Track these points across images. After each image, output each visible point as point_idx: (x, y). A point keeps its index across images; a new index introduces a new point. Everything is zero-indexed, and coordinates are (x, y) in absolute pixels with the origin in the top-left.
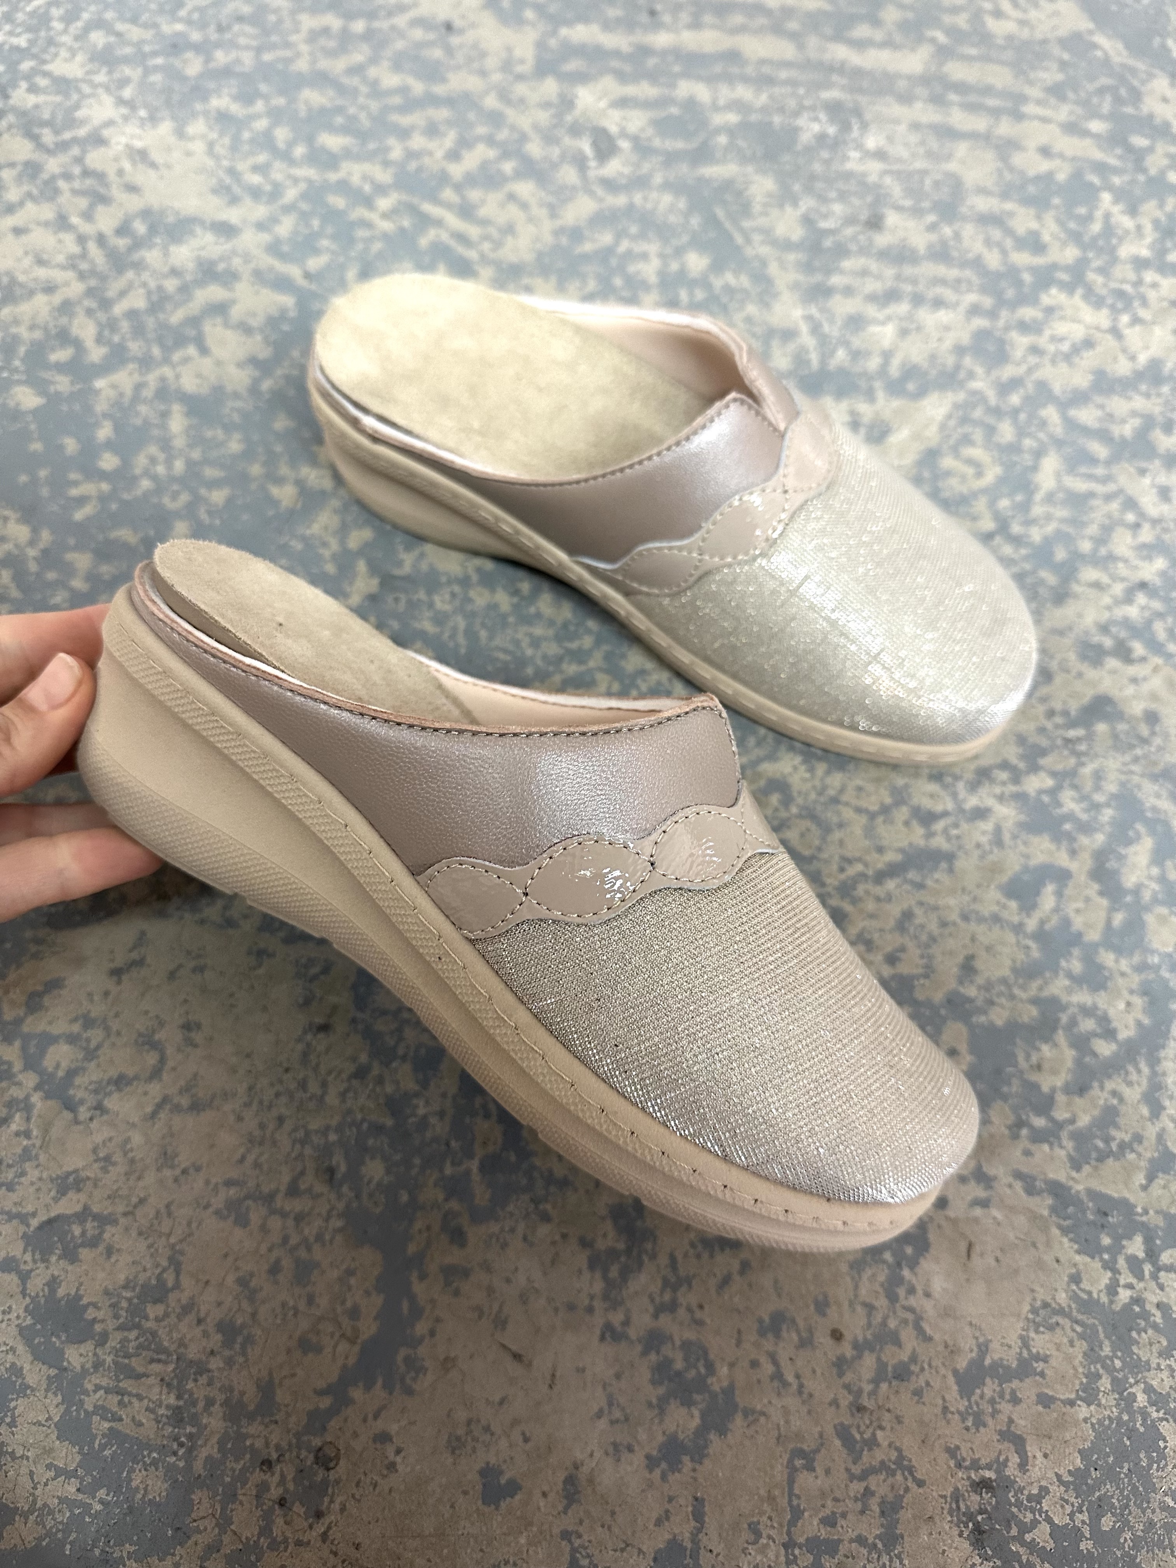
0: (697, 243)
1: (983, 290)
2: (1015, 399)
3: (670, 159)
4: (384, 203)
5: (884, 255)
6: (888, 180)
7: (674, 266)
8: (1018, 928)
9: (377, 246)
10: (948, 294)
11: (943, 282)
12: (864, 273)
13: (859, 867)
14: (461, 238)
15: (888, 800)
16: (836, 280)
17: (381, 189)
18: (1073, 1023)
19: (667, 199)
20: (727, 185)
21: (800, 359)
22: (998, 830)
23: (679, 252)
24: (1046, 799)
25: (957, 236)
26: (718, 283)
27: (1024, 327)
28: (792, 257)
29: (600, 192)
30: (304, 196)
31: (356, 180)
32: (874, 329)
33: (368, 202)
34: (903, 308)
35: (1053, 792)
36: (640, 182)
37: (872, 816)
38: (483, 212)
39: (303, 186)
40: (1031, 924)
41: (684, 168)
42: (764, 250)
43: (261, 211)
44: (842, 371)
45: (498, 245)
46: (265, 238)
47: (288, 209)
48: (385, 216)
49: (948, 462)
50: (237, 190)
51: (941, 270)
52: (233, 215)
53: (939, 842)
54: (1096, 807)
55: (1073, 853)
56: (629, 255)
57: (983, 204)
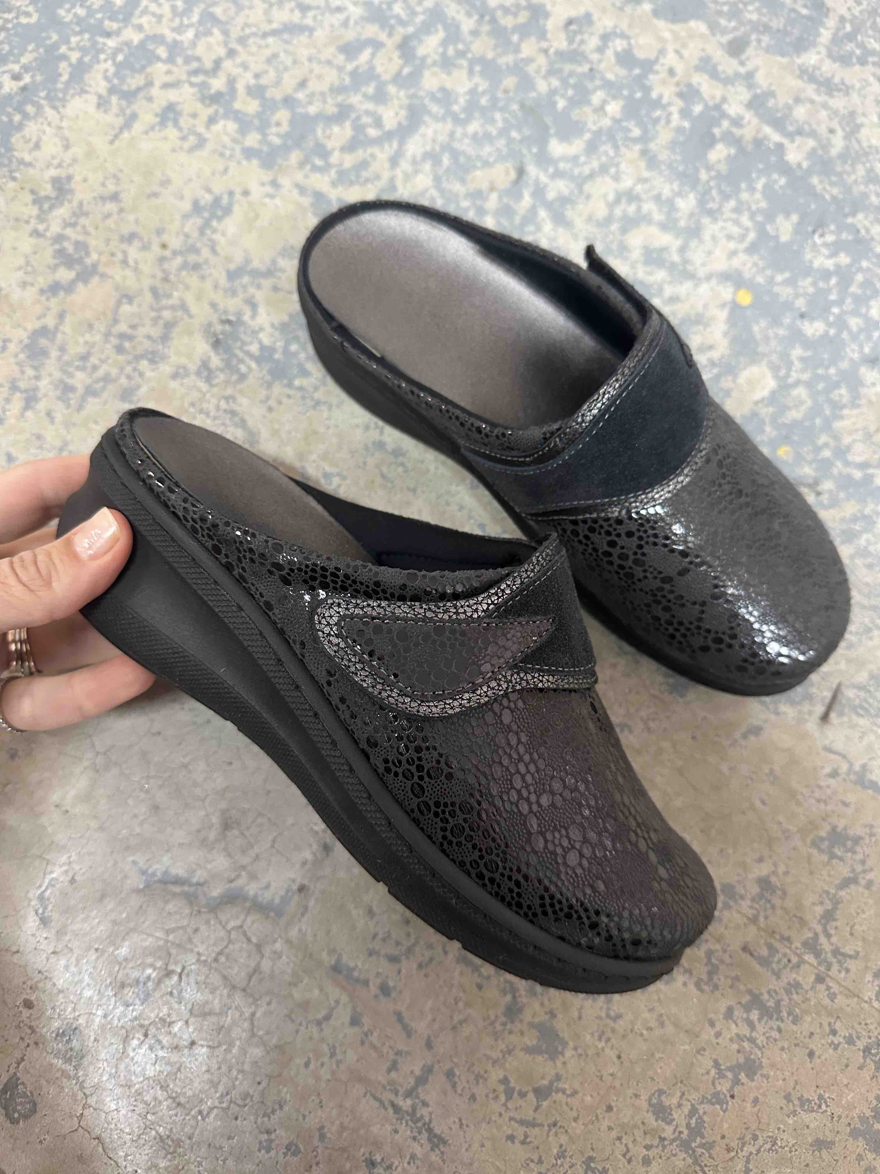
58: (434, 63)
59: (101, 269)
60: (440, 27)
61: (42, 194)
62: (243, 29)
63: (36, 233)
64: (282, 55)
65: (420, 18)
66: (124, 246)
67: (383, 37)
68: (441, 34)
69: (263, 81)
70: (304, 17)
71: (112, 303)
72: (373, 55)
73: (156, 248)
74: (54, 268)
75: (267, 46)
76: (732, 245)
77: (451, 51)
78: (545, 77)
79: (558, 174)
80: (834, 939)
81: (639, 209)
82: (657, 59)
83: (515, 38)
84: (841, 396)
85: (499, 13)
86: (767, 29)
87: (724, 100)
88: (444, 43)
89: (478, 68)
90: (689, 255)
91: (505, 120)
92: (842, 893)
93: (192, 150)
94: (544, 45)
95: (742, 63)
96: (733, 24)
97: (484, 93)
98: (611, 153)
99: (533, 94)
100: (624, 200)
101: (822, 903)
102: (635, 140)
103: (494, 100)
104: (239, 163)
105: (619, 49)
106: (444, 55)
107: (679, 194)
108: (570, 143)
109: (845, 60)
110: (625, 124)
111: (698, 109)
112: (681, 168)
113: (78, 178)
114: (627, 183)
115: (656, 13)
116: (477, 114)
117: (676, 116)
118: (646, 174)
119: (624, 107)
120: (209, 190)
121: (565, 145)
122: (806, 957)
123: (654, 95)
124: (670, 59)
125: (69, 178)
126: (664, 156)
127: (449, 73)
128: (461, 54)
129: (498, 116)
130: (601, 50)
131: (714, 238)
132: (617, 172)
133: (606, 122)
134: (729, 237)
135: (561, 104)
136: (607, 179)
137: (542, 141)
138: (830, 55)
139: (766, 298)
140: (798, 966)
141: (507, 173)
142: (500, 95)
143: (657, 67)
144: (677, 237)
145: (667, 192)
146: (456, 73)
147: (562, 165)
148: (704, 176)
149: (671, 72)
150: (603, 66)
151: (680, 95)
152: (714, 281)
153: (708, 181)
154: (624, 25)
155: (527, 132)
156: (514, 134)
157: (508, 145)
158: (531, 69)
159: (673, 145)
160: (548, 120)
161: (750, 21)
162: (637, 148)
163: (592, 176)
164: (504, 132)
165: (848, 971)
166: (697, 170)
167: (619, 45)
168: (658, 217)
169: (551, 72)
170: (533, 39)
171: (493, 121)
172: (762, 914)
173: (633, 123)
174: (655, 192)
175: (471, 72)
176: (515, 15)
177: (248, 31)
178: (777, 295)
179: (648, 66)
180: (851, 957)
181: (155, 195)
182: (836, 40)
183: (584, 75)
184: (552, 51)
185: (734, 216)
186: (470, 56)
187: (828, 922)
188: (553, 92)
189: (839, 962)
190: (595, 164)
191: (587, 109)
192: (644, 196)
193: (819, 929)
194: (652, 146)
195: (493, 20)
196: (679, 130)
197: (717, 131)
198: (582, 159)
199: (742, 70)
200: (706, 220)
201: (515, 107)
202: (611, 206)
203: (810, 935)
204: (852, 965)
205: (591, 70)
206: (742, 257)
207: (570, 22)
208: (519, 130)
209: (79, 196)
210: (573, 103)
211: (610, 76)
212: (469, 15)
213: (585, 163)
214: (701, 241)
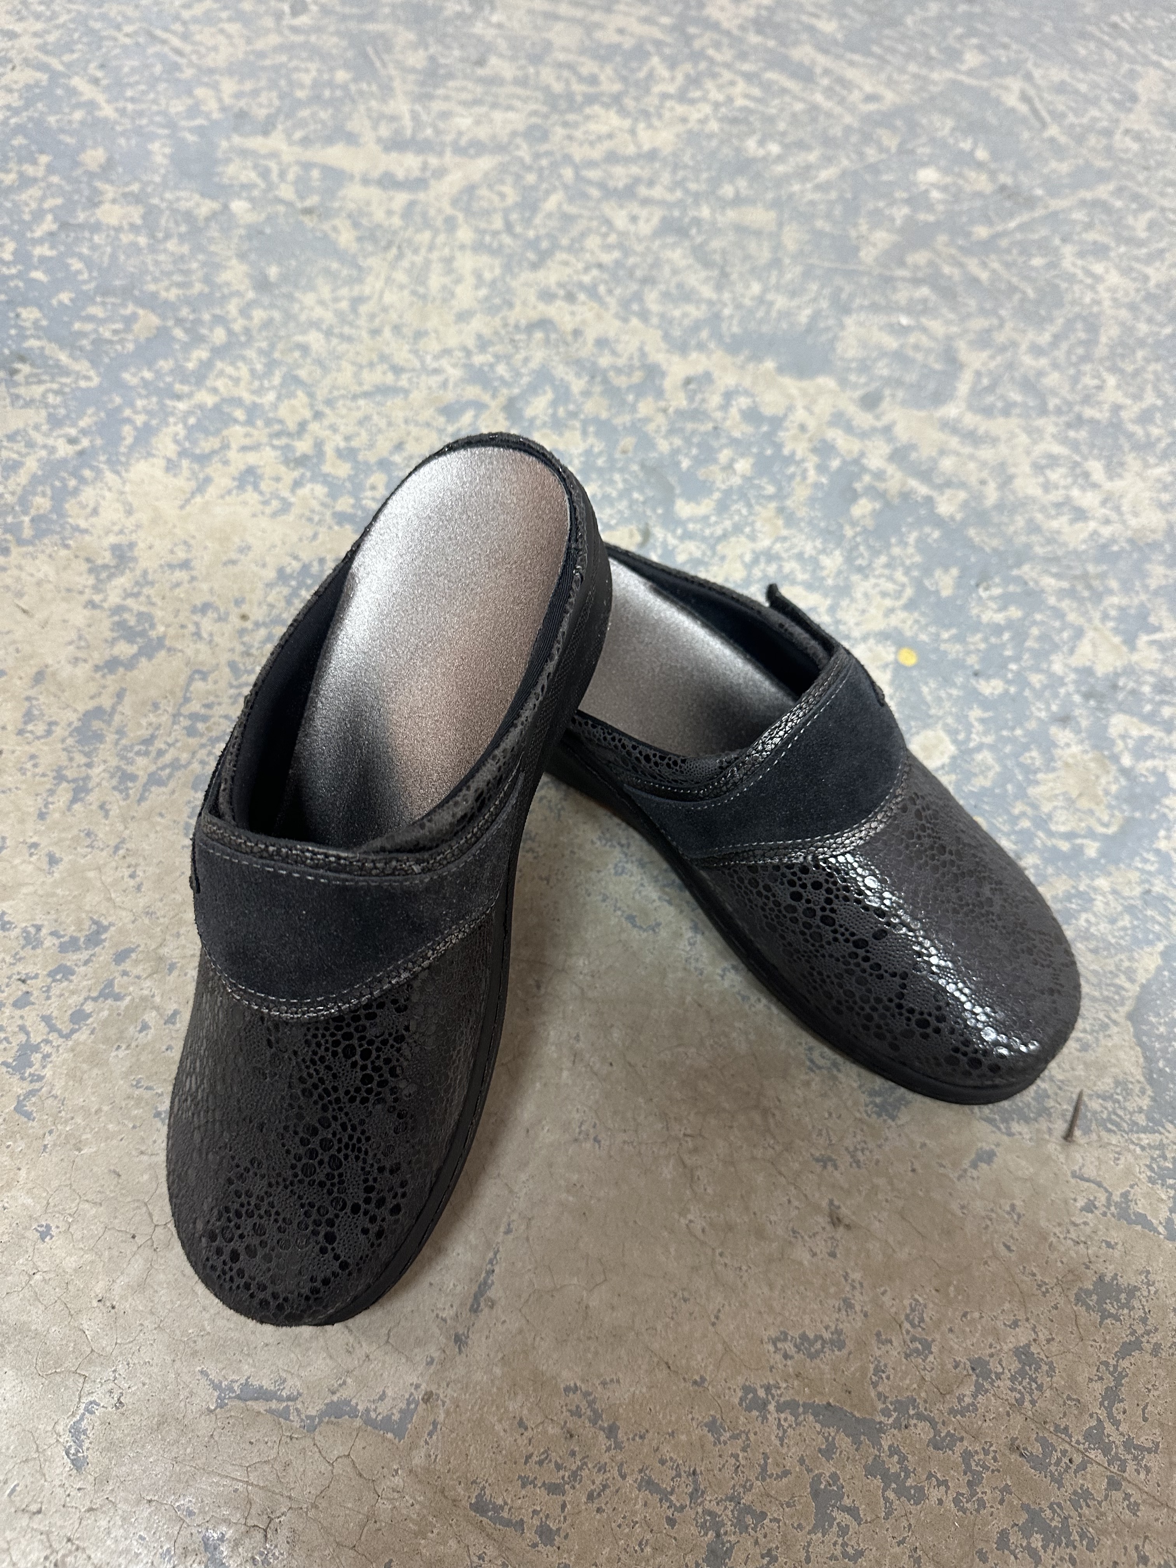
58: (544, 424)
59: (167, 643)
60: (548, 388)
61: (100, 562)
62: (330, 392)
63: (91, 604)
64: (375, 417)
65: (525, 380)
66: (196, 618)
67: (486, 398)
68: (550, 395)
69: (354, 444)
70: (398, 379)
71: (182, 679)
72: (476, 417)
73: (235, 621)
74: (113, 642)
75: (359, 408)
76: (888, 602)
77: (561, 412)
78: (666, 437)
79: (688, 536)
80: (1123, 1428)
81: (780, 568)
82: (786, 415)
83: (631, 398)
84: (1032, 758)
85: (612, 374)
86: (899, 383)
87: (862, 454)
88: (554, 404)
89: (591, 429)
90: (840, 615)
91: (625, 481)
92: (1124, 1363)
93: (274, 515)
94: (662, 404)
95: (878, 418)
96: (863, 380)
97: (600, 454)
98: (744, 511)
99: (653, 455)
100: (763, 560)
101: (1101, 1379)
102: (770, 498)
103: (611, 460)
104: (330, 528)
105: (744, 407)
106: (554, 415)
107: (824, 551)
108: (698, 503)
109: (988, 412)
110: (757, 482)
111: (835, 464)
112: (822, 524)
113: (141, 545)
114: (765, 543)
115: (780, 370)
116: (594, 476)
117: (812, 474)
118: (785, 532)
119: (754, 465)
120: (296, 558)
121: (693, 505)
122: (1092, 1454)
123: (786, 451)
124: (800, 415)
125: (132, 545)
126: (802, 513)
127: (561, 434)
128: (573, 415)
129: (617, 477)
130: (725, 407)
131: (866, 595)
132: (753, 531)
133: (736, 481)
134: (884, 594)
135: (685, 464)
136: (743, 539)
137: (668, 501)
138: (970, 407)
139: (933, 657)
140: (1083, 1467)
141: (631, 535)
142: (618, 455)
143: (787, 424)
144: (826, 595)
145: (809, 549)
146: (568, 434)
147: (691, 526)
148: (849, 532)
149: (803, 428)
150: (728, 423)
151: (814, 450)
152: (872, 641)
153: (854, 537)
154: (747, 382)
155: (650, 493)
156: (636, 495)
157: (630, 507)
158: (651, 428)
159: (812, 501)
160: (673, 480)
161: (881, 377)
162: (773, 505)
163: (725, 536)
164: (625, 493)
165: (1148, 1470)
166: (841, 527)
167: (743, 402)
168: (801, 576)
169: (672, 431)
170: (650, 399)
171: (611, 482)
172: (1027, 1397)
173: (765, 480)
174: (796, 551)
175: (585, 433)
176: (629, 375)
177: (336, 393)
178: (945, 652)
179: (777, 422)
180: (1149, 1451)
181: (233, 562)
182: (976, 393)
183: (707, 433)
184: (671, 410)
185: (887, 572)
186: (582, 417)
187: (1111, 1406)
188: (675, 452)
189: (1135, 1458)
190: (728, 524)
191: (714, 468)
192: (784, 555)
193: (1102, 1414)
194: (789, 503)
195: (605, 381)
196: (817, 486)
197: (858, 486)
198: (713, 519)
199: (879, 424)
200: (855, 578)
201: (635, 467)
202: (749, 567)
203: (1094, 1423)
204: (1150, 1460)
205: (715, 428)
206: (902, 615)
207: (688, 381)
208: (641, 490)
209: (143, 564)
210: (698, 462)
211: (737, 434)
212: (578, 375)
213: (716, 523)
214: (853, 600)
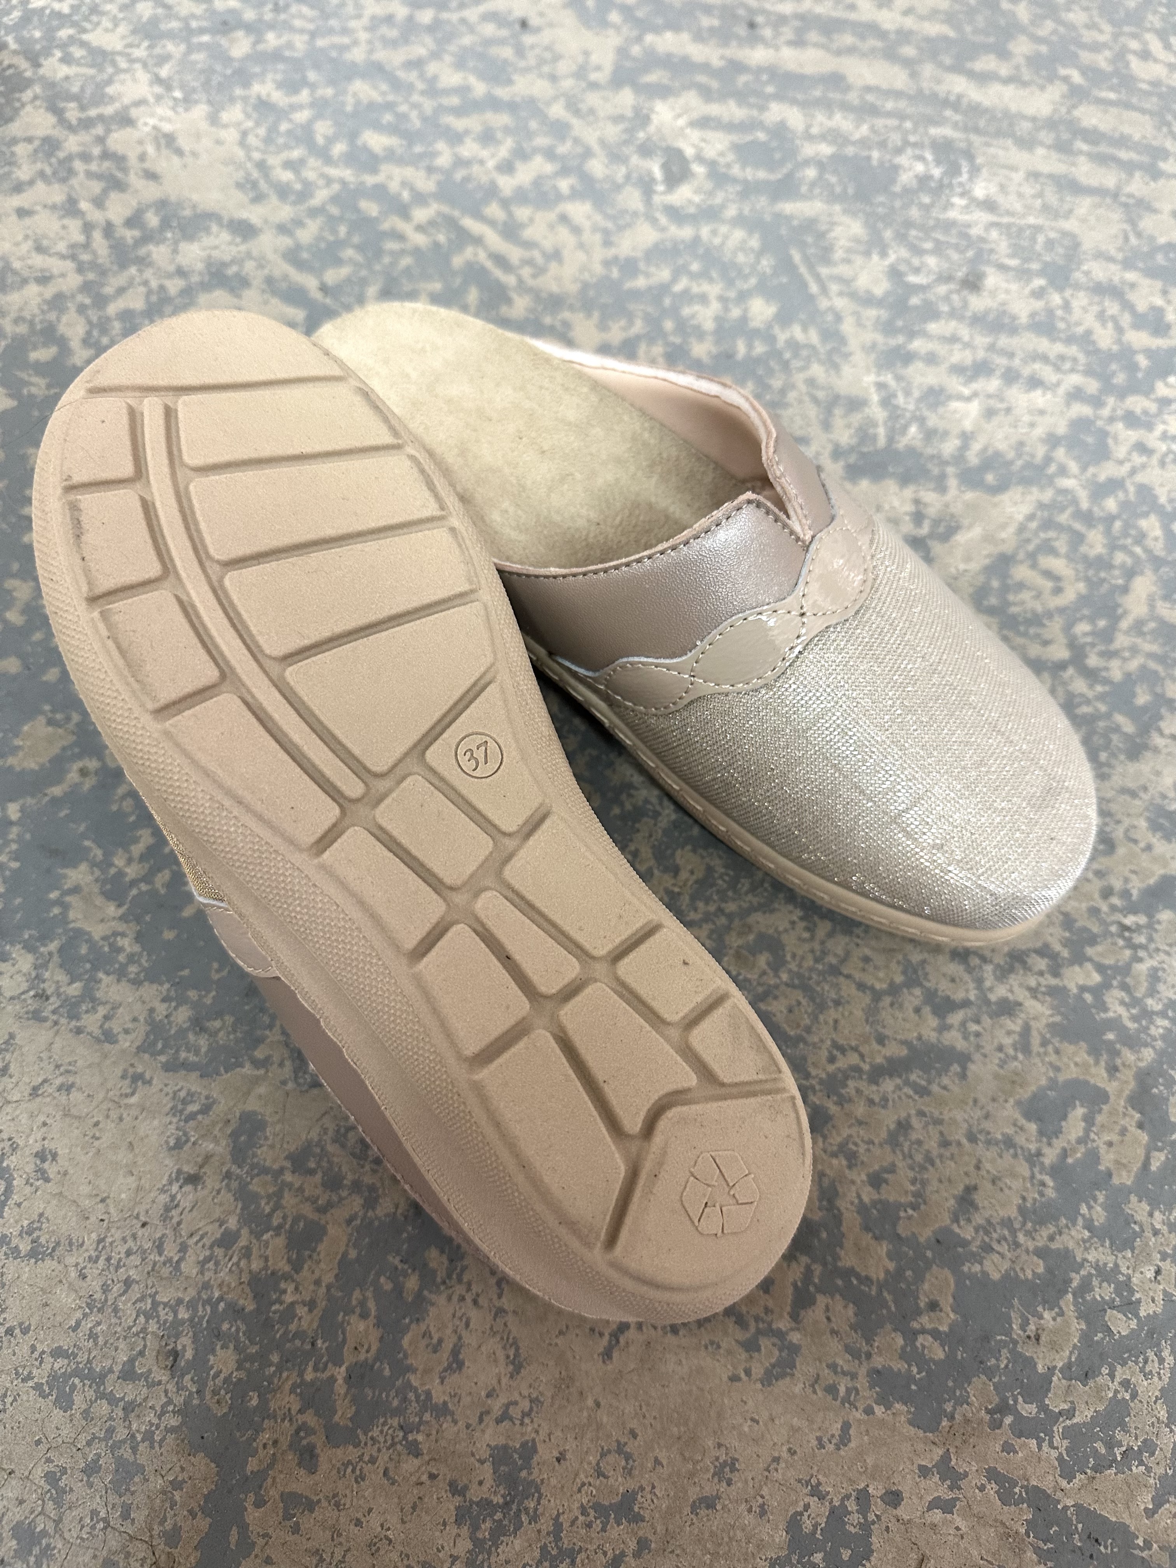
0: (764, 289)
1: (1089, 372)
2: (1111, 504)
3: (748, 190)
4: (421, 215)
5: (978, 321)
6: (994, 234)
7: (736, 313)
8: (1034, 1158)
9: (406, 261)
10: (1048, 373)
11: (1044, 358)
12: (953, 339)
13: (853, 1059)
14: (500, 260)
15: (899, 979)
16: (918, 345)
17: (420, 199)
18: (1086, 1286)
19: (739, 234)
20: (809, 225)
21: (864, 434)
22: (1026, 1029)
23: (743, 297)
24: (1088, 997)
25: (1067, 306)
26: (782, 337)
27: (1131, 420)
28: (871, 313)
29: (663, 220)
30: (335, 199)
31: (394, 186)
32: (955, 405)
33: (404, 212)
34: (993, 384)
35: (1098, 991)
36: (710, 214)
37: (877, 996)
38: (528, 233)
39: (336, 187)
40: (1050, 1156)
41: (762, 201)
42: (840, 303)
43: (285, 212)
44: (911, 451)
45: (540, 271)
46: (286, 242)
47: (314, 212)
48: (420, 228)
49: (1021, 572)
50: (263, 185)
51: (1043, 345)
52: (254, 215)
53: (954, 1039)
54: (1148, 1014)
55: (1112, 1070)
56: (687, 296)
57: (1099, 271)
